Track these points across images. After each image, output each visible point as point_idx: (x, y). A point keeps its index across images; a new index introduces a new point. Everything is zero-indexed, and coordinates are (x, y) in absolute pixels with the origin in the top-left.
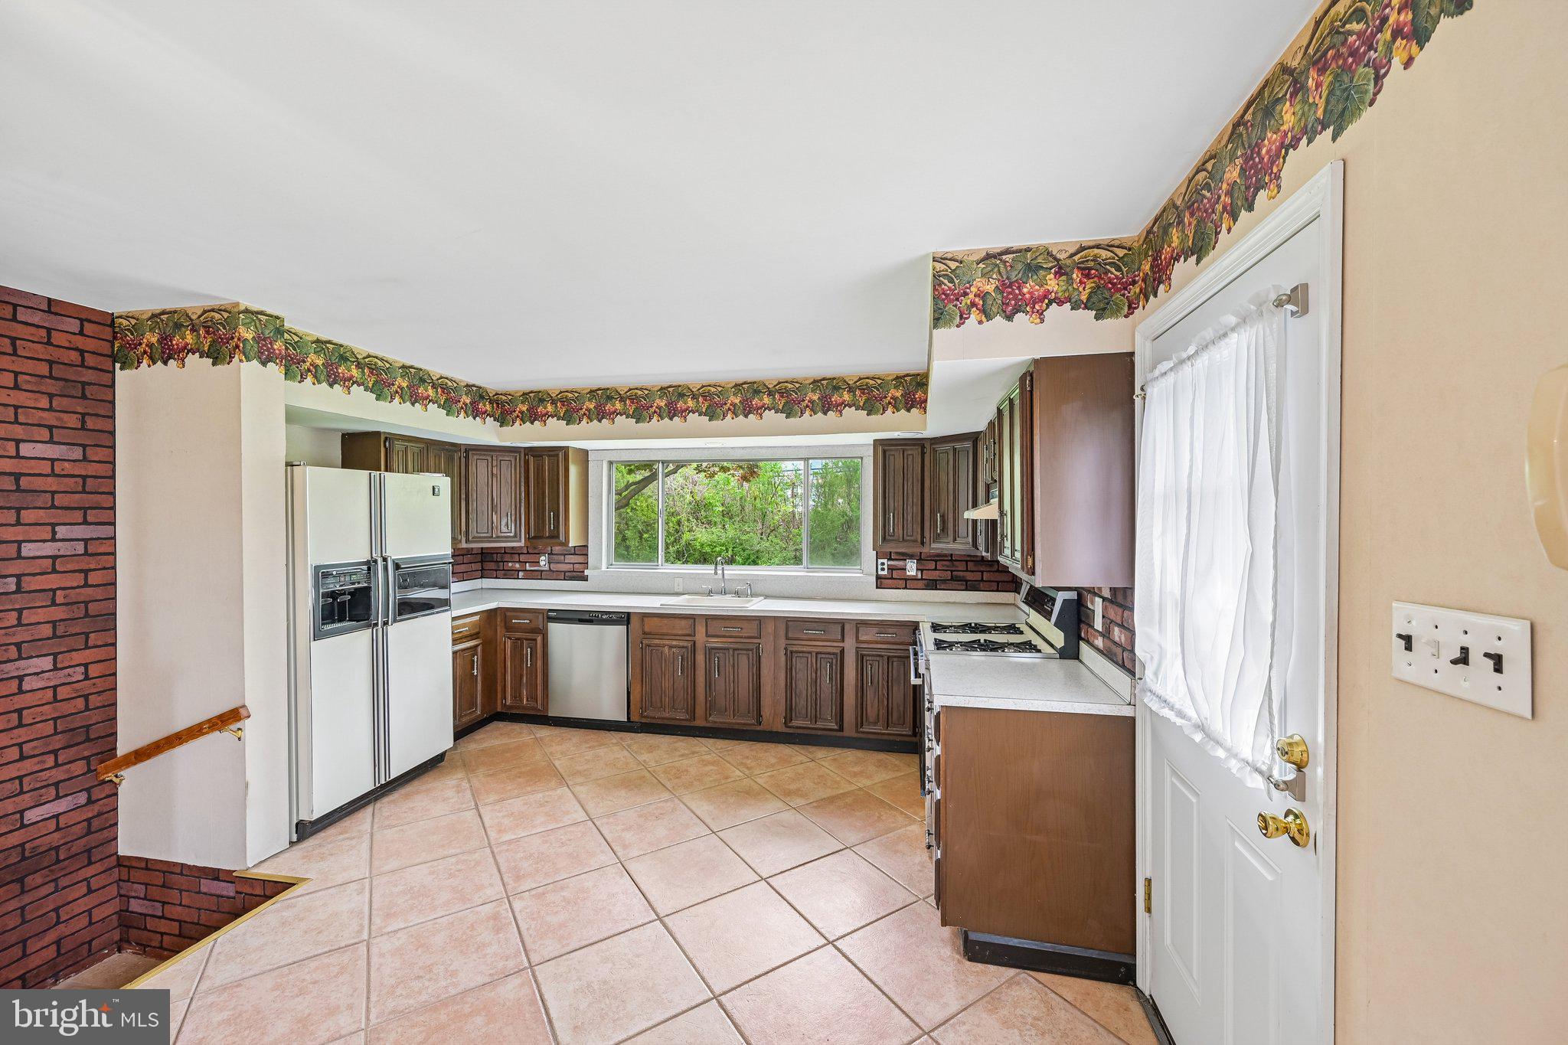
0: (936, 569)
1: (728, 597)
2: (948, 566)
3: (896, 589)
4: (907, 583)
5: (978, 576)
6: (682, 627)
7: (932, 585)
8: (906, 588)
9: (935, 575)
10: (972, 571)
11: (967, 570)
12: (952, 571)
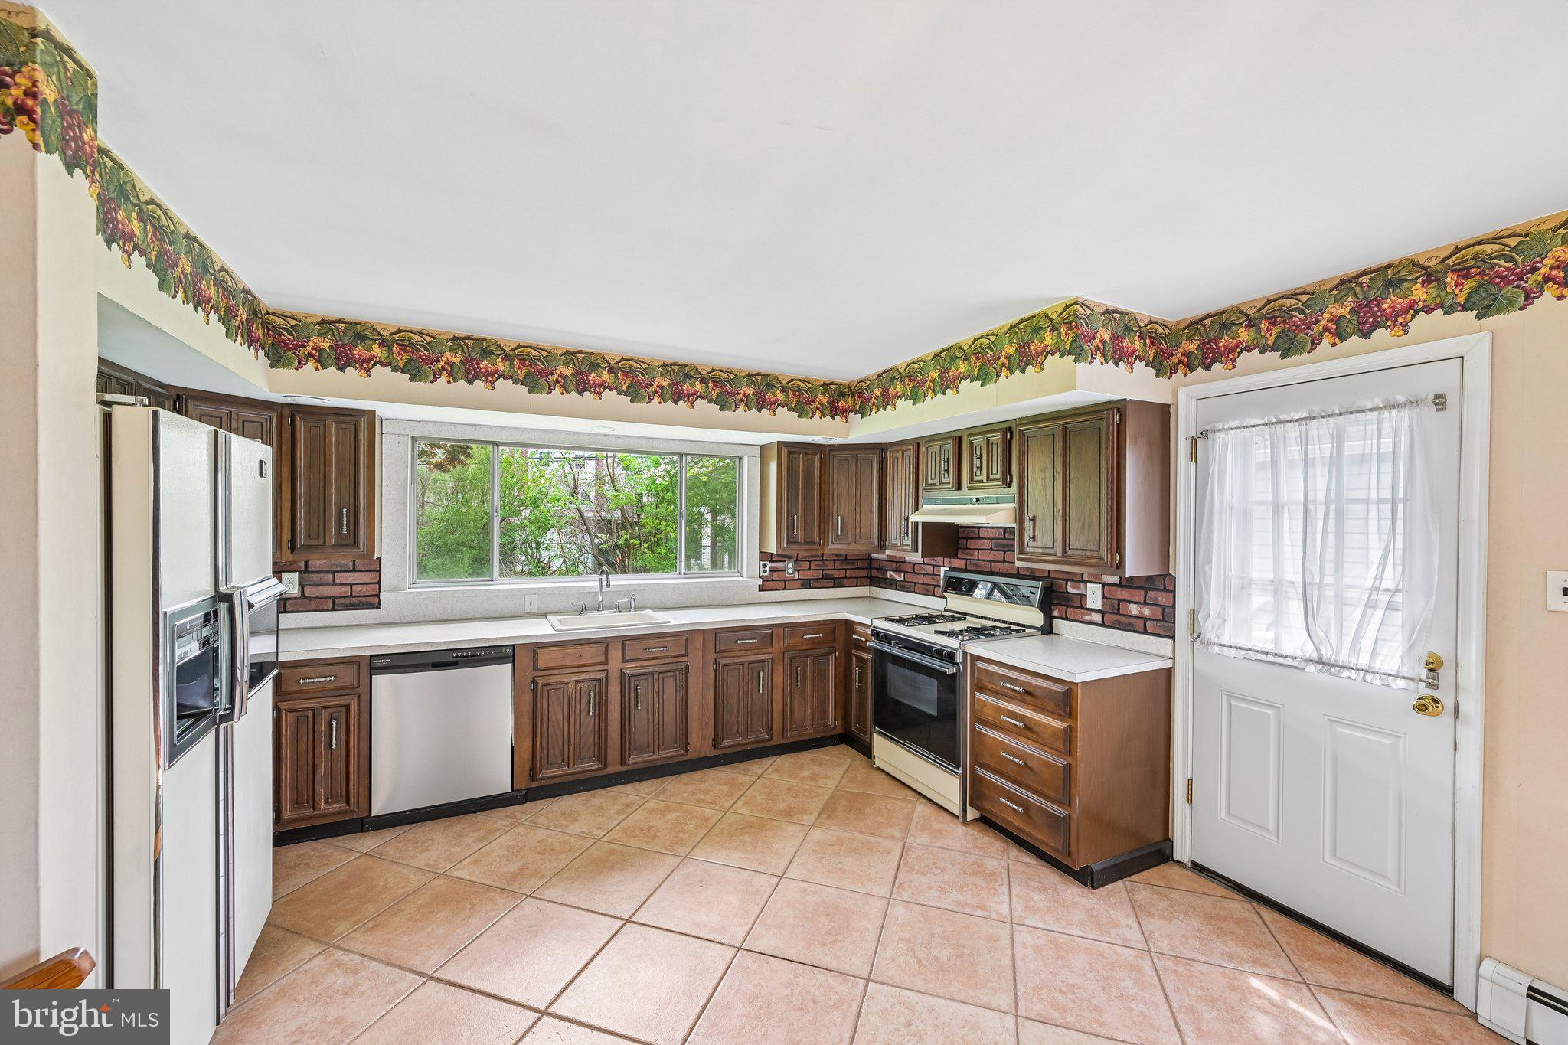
0: (810, 569)
1: (605, 613)
2: (819, 566)
3: (777, 590)
4: (786, 584)
5: (842, 574)
6: (591, 654)
7: (807, 584)
8: (785, 589)
9: (808, 575)
10: (839, 570)
11: (834, 569)
12: (823, 570)
